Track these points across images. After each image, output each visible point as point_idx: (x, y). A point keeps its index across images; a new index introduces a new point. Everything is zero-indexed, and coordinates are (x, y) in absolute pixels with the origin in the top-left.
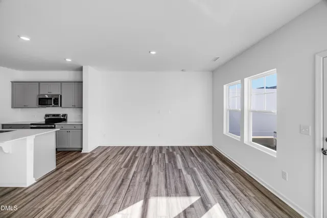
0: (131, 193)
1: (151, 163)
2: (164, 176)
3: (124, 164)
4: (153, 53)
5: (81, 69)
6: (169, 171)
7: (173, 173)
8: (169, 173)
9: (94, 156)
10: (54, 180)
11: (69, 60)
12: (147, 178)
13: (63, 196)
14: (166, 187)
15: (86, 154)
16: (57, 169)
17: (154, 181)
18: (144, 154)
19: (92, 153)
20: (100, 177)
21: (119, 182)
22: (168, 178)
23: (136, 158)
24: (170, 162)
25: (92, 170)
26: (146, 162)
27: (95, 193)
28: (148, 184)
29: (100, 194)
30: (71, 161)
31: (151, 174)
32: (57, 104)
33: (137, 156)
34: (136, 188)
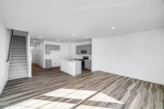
0: (95, 88)
1: (114, 82)
2: (115, 89)
3: (102, 79)
4: (113, 28)
5: (91, 40)
6: (119, 88)
7: (121, 90)
8: (119, 89)
9: (94, 73)
10: (79, 76)
11: (86, 38)
12: (106, 86)
13: (78, 81)
14: (111, 92)
15: (92, 72)
16: (82, 74)
17: (108, 88)
18: (115, 78)
19: (94, 72)
20: (90, 80)
21: (95, 83)
22: (116, 90)
23: (109, 78)
24: (125, 85)
25: (90, 77)
26: (112, 81)
27: (86, 83)
28: (104, 88)
29: (86, 84)
30: (86, 73)
31: (109, 86)
32: (85, 53)
33: (110, 77)
34: (99, 87)
